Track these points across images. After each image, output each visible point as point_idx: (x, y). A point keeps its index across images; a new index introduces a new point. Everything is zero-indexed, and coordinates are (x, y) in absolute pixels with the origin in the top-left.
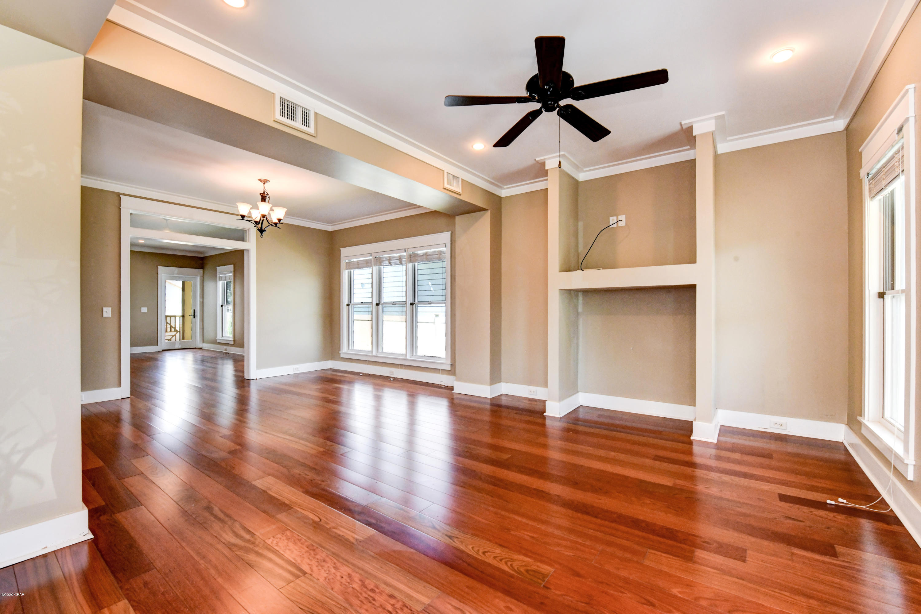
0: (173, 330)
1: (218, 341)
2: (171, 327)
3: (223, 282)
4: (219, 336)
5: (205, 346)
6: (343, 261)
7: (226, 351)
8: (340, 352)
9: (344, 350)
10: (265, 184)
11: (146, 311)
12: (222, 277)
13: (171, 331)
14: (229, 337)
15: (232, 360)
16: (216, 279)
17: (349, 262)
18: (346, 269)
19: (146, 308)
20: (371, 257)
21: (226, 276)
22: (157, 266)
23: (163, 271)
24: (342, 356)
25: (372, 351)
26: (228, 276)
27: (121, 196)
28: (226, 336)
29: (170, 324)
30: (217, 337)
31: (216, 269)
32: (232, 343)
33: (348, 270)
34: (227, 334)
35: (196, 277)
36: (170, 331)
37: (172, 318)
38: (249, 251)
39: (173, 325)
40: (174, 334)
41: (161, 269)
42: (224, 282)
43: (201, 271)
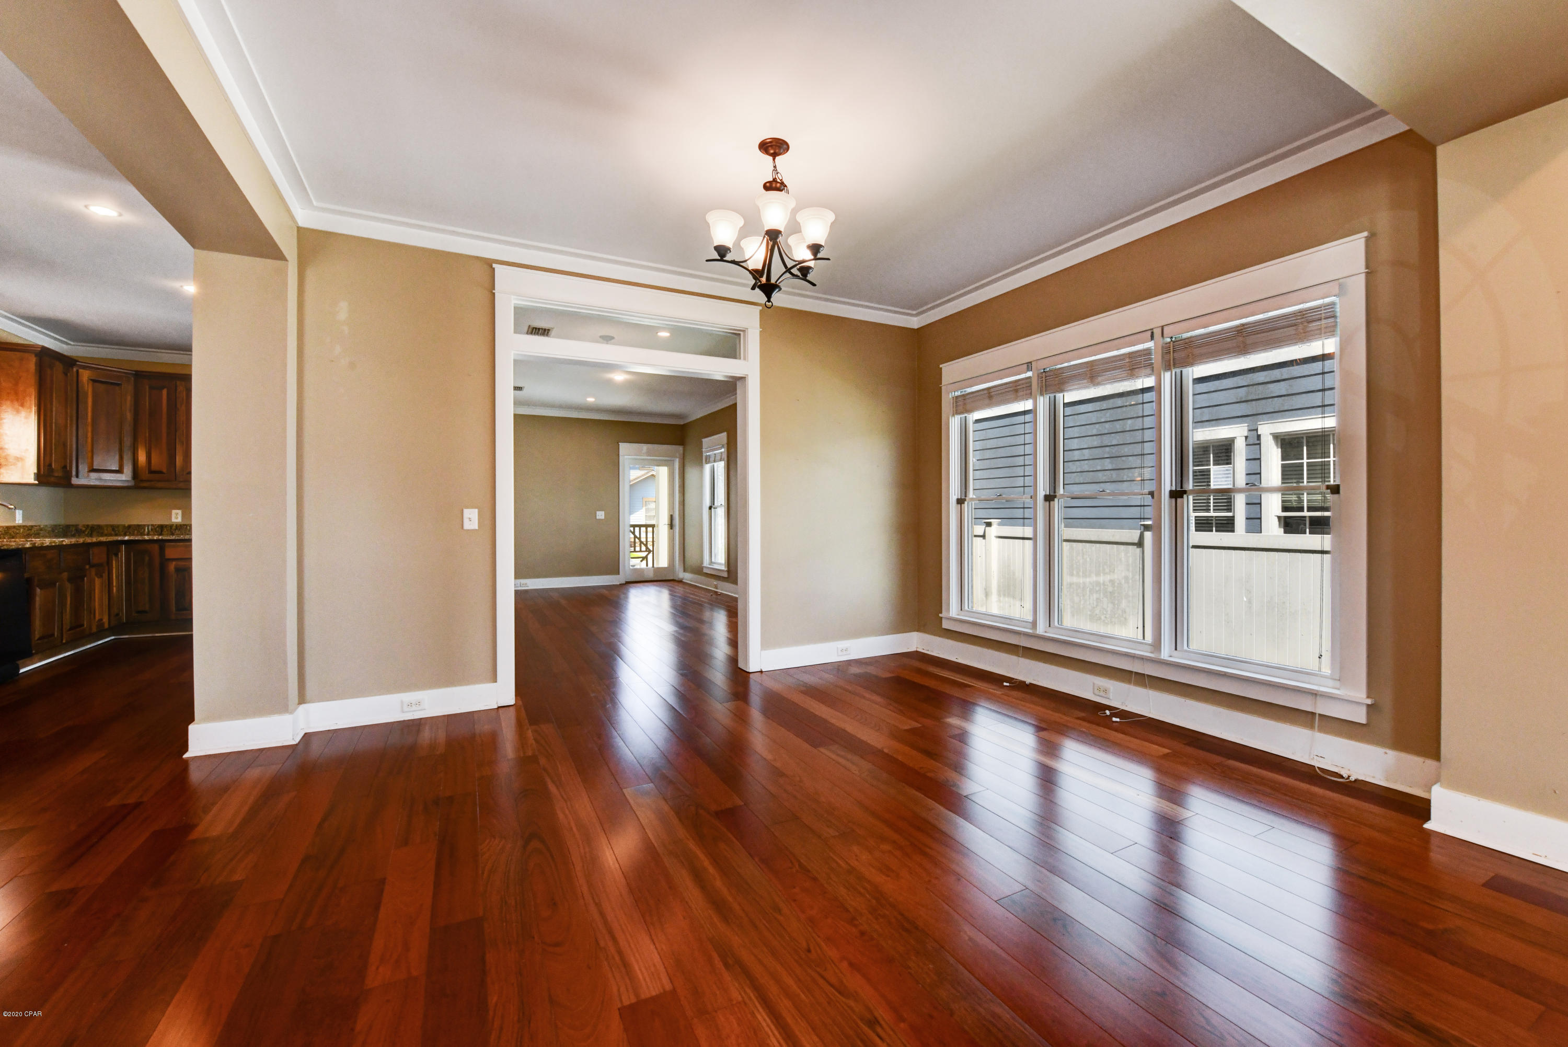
0: (644, 548)
1: (705, 571)
2: (641, 542)
3: (712, 464)
4: (706, 563)
5: (687, 577)
6: (948, 397)
7: (717, 588)
8: (940, 615)
9: (952, 610)
10: (777, 158)
11: (603, 517)
12: (709, 456)
13: (641, 551)
14: (720, 564)
15: (724, 609)
16: (702, 462)
17: (963, 395)
18: (957, 412)
19: (603, 513)
20: (1029, 374)
21: (715, 454)
22: (618, 443)
23: (627, 451)
24: (946, 625)
25: (1034, 624)
26: (718, 453)
27: (494, 265)
28: (717, 561)
29: (639, 539)
30: (703, 564)
31: (702, 442)
32: (725, 575)
33: (959, 416)
34: (719, 559)
35: (673, 459)
36: (639, 550)
37: (642, 528)
38: (745, 380)
39: (643, 540)
40: (644, 554)
41: (624, 448)
42: (714, 465)
43: (681, 448)
